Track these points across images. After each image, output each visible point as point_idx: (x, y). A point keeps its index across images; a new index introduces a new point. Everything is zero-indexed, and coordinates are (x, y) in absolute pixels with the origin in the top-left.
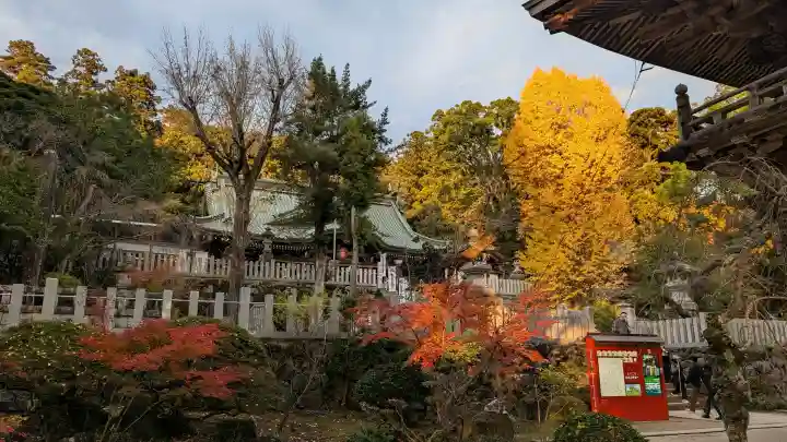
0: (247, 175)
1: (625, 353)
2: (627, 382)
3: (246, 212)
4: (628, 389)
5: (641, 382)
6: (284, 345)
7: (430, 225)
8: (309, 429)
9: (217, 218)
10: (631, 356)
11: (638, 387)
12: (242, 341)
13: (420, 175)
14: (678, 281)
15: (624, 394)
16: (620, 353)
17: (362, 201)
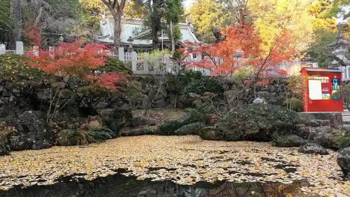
0: (118, 8)
1: (322, 78)
2: (323, 92)
3: (119, 26)
4: (324, 96)
5: (330, 92)
6: (144, 77)
7: (206, 38)
8: (159, 116)
9: (107, 36)
10: (326, 79)
11: (328, 95)
12: (121, 66)
13: (201, 15)
14: (341, 49)
15: (321, 99)
16: (320, 78)
17: (175, 18)
